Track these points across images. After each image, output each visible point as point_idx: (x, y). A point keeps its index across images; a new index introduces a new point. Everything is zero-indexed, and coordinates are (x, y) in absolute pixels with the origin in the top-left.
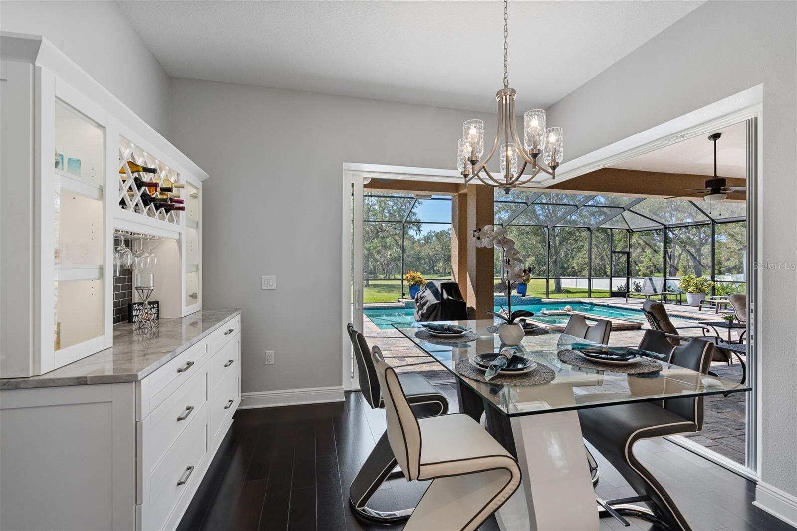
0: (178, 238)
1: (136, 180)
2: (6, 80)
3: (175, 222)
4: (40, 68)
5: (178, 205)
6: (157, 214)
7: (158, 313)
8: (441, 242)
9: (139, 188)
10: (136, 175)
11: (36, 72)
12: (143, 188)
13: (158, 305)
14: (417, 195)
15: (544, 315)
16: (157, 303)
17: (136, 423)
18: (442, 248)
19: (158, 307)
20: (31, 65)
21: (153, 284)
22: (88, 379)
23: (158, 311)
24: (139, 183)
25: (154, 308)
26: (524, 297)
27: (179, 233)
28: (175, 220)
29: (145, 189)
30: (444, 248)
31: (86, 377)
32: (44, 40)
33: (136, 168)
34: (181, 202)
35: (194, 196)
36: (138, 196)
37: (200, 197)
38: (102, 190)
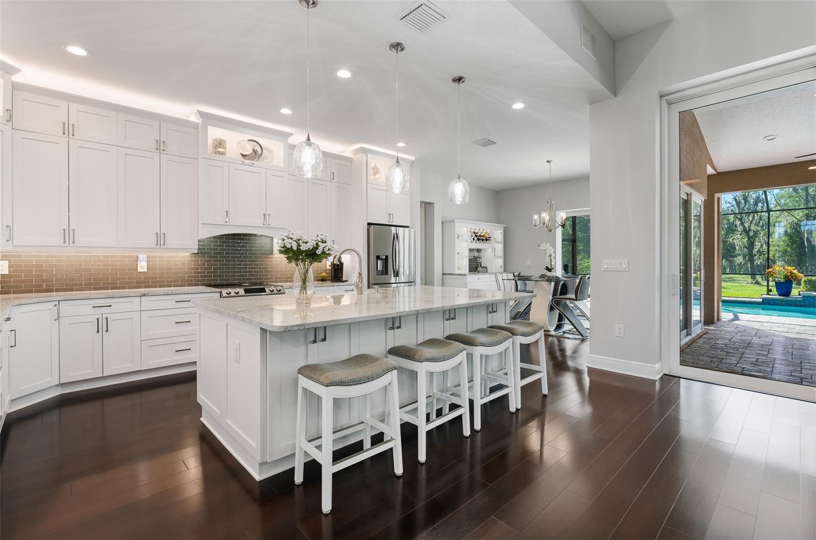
1: (475, 235)
2: (451, 226)
6: (483, 242)
7: (487, 270)
9: (476, 237)
16: (487, 267)
17: (464, 282)
20: (454, 223)
21: (482, 261)
22: (460, 274)
25: (485, 268)
27: (492, 246)
28: (491, 243)
29: (478, 237)
33: (474, 233)
34: (490, 238)
35: (501, 233)
36: (476, 239)
37: (503, 233)
38: (466, 240)
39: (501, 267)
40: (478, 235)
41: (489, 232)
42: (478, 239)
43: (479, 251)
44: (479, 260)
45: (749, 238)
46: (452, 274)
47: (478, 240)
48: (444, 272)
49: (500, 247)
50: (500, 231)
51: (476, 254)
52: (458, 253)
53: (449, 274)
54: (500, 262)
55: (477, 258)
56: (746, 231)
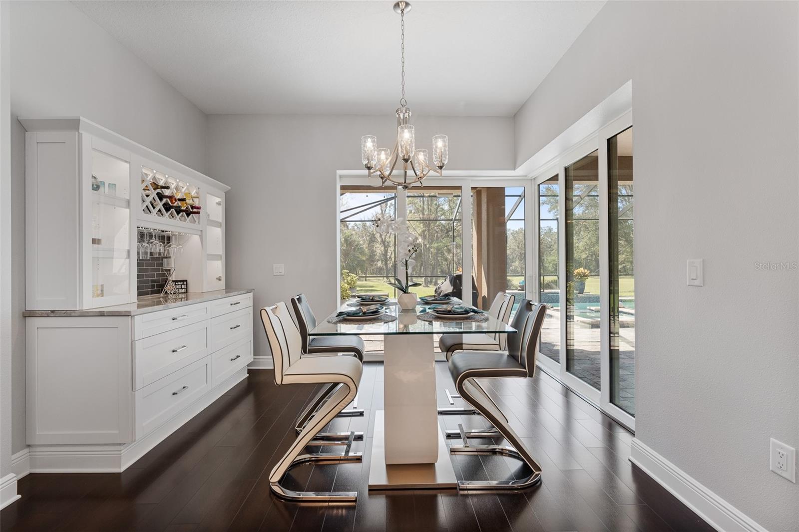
0: (200, 234)
1: (158, 194)
2: (64, 143)
3: (197, 223)
4: (82, 134)
5: (195, 210)
6: (178, 217)
7: (187, 289)
8: (516, 240)
9: (161, 199)
10: (158, 191)
11: (80, 136)
12: (164, 200)
13: (187, 283)
14: (439, 194)
15: (590, 311)
16: (186, 281)
17: (132, 342)
18: (518, 247)
19: (187, 284)
20: (77, 133)
21: (175, 265)
22: (105, 313)
23: (187, 286)
24: (161, 197)
25: (183, 284)
26: (582, 294)
27: (201, 231)
28: (197, 221)
29: (167, 200)
30: (520, 246)
31: (104, 312)
32: (81, 118)
33: (156, 186)
34: (198, 208)
35: (219, 204)
36: (160, 205)
37: (223, 204)
38: (128, 202)
39: (219, 279)
40: (167, 192)
41: (193, 193)
42: (167, 207)
43: (166, 239)
44: (168, 264)
45: (385, 247)
46: (67, 314)
47: (167, 210)
48: (29, 308)
49: (217, 234)
50: (218, 200)
51: (158, 247)
52: (94, 241)
53: (53, 313)
54: (217, 268)
55: (158, 259)
56: (383, 242)
